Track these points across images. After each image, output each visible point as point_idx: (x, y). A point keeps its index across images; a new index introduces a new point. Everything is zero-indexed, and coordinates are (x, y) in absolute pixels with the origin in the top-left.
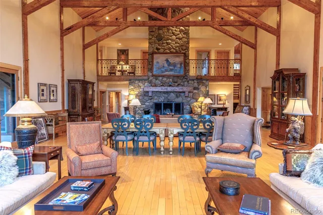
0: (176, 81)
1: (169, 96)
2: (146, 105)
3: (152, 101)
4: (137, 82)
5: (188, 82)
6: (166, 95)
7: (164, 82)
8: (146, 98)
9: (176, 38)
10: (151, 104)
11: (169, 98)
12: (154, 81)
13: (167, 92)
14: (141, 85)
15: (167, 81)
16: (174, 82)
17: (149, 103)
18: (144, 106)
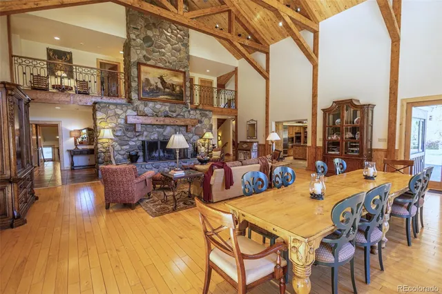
0: (173, 109)
1: (164, 131)
2: (130, 146)
3: (140, 138)
4: (111, 107)
5: (189, 111)
6: (161, 130)
7: (157, 111)
8: (129, 134)
9: (173, 49)
10: (139, 143)
11: (165, 134)
12: (141, 107)
13: (162, 126)
14: (119, 111)
15: (161, 109)
16: (172, 112)
17: (135, 143)
18: (127, 147)
